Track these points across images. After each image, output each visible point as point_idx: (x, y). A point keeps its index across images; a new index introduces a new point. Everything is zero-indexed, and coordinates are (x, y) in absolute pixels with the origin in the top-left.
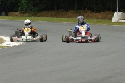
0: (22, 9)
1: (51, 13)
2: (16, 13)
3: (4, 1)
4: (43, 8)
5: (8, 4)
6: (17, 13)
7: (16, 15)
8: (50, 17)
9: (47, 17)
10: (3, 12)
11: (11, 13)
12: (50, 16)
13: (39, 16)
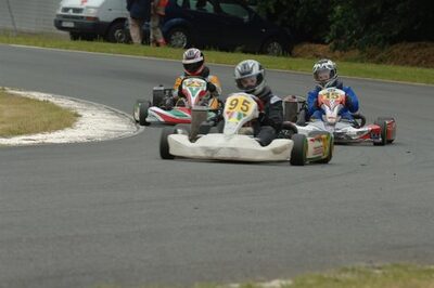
0: (340, 34)
1: (420, 50)
2: (320, 48)
3: (284, 3)
4: (396, 33)
5: (298, 14)
6: (324, 47)
7: (317, 56)
8: (418, 64)
9: (407, 63)
10: (274, 41)
11: (306, 46)
12: (417, 60)
13: (380, 61)
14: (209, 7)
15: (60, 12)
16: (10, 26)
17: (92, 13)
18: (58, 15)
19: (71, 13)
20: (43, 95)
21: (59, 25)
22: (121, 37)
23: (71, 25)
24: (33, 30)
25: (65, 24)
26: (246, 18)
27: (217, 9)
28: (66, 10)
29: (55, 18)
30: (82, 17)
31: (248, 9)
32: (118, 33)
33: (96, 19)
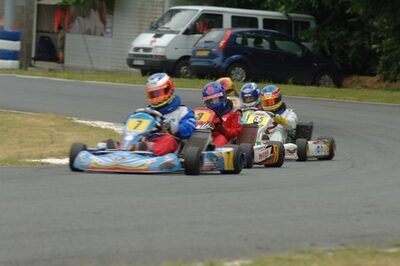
2: (368, 80)
6: (371, 78)
7: (366, 87)
10: (325, 74)
11: (355, 78)
14: (265, 45)
15: (132, 52)
16: (88, 66)
17: (160, 52)
18: (130, 55)
19: (141, 52)
20: (105, 123)
21: (130, 63)
22: (187, 73)
23: (141, 63)
24: (108, 68)
25: (136, 63)
26: (299, 53)
27: (273, 45)
28: (137, 49)
29: (127, 57)
30: (151, 56)
31: (300, 45)
32: (184, 70)
33: (163, 57)
